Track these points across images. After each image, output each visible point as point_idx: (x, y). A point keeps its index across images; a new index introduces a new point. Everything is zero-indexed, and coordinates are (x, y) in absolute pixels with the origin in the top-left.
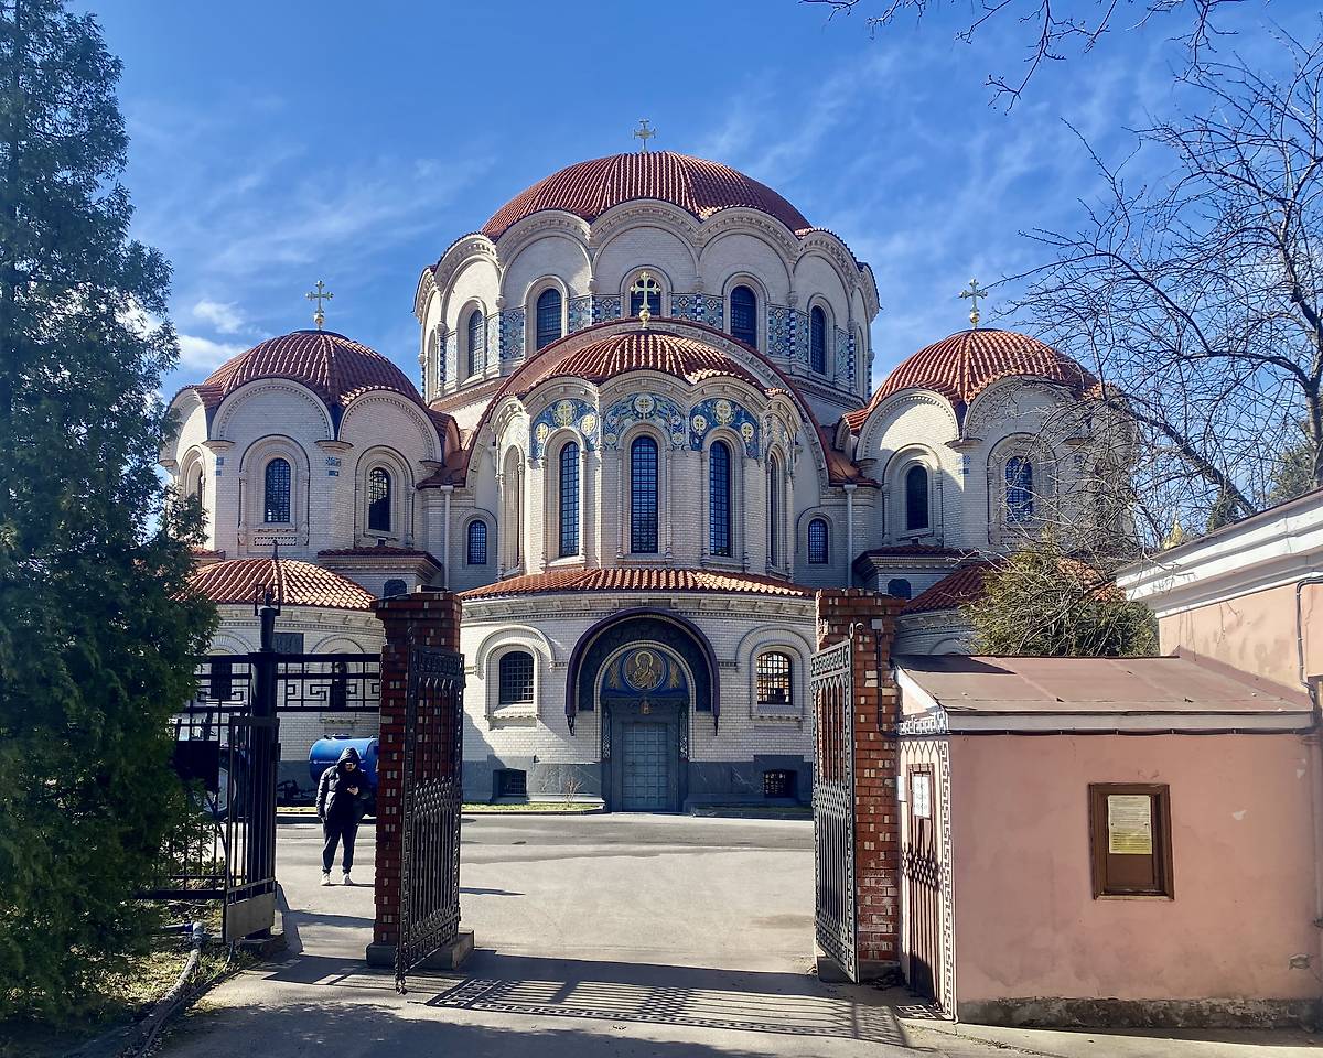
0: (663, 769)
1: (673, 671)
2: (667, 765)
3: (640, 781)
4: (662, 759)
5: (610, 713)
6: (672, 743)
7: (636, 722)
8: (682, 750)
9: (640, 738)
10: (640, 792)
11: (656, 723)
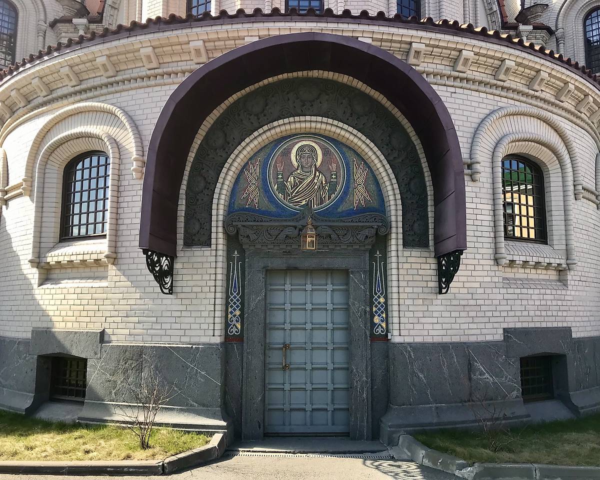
0: (340, 357)
1: (360, 176)
2: (348, 348)
3: (298, 378)
4: (340, 336)
5: (242, 252)
6: (358, 307)
7: (291, 270)
8: (377, 320)
9: (298, 298)
10: (298, 400)
11: (329, 271)
